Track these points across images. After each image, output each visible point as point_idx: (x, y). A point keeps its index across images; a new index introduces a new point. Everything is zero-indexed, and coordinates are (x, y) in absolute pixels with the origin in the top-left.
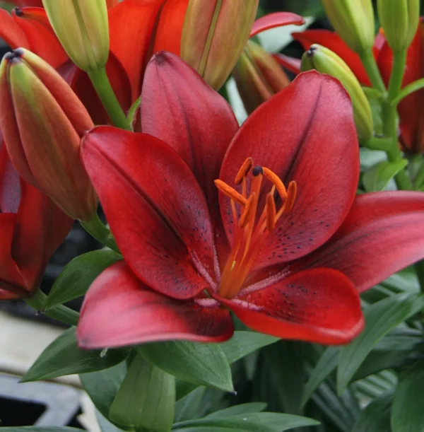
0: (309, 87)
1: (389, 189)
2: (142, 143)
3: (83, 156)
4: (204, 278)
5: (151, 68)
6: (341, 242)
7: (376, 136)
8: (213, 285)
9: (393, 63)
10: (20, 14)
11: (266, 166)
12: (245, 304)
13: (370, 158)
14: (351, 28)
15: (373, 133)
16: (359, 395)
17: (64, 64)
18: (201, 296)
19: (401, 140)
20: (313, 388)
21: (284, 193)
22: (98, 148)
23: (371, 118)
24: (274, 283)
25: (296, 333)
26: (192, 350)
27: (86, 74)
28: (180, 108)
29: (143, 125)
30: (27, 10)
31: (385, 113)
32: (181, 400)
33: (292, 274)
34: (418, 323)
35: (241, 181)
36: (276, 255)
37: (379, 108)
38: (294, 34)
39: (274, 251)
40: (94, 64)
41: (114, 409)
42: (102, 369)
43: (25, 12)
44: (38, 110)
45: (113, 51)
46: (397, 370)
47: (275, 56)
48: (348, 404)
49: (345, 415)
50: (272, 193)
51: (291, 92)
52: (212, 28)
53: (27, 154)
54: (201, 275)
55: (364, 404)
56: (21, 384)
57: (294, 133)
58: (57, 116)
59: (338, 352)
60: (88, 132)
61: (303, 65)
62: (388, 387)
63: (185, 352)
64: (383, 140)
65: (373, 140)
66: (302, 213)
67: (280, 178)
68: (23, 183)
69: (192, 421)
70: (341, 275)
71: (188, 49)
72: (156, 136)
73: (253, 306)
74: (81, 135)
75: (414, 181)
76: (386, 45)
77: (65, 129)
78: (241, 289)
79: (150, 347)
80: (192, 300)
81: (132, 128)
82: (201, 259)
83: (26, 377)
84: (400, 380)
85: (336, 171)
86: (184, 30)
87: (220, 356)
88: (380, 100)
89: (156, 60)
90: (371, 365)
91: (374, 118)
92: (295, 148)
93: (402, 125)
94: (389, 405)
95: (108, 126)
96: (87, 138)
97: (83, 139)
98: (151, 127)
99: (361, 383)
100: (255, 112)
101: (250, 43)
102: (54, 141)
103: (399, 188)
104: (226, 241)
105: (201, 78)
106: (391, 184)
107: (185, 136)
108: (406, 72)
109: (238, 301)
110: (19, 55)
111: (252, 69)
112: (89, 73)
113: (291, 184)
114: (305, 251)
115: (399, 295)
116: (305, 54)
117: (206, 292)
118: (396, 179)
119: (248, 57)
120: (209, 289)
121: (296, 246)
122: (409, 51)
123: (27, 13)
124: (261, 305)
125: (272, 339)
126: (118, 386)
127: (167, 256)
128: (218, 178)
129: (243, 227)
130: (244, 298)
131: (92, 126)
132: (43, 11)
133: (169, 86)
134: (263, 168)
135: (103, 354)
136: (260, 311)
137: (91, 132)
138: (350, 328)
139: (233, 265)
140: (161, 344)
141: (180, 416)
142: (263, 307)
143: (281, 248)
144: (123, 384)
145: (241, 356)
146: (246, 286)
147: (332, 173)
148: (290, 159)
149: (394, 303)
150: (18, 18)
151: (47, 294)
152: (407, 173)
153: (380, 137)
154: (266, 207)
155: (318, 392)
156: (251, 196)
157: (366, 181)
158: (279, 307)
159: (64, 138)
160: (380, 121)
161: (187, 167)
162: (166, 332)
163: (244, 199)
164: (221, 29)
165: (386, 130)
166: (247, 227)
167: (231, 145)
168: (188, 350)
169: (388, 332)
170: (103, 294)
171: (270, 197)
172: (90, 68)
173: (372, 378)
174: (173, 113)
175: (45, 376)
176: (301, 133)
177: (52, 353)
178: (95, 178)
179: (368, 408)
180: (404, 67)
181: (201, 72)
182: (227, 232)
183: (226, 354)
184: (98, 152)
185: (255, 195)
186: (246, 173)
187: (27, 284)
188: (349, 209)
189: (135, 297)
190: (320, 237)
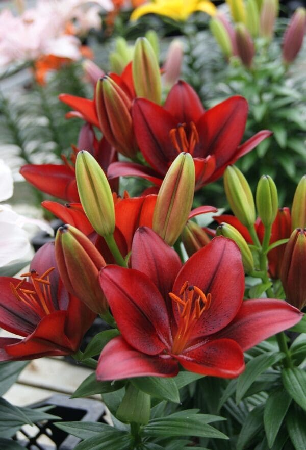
0: (219, 245)
1: (263, 297)
2: (132, 274)
3: (100, 280)
4: (164, 344)
5: (137, 235)
6: (235, 325)
7: (256, 270)
8: (169, 348)
9: (264, 232)
10: (69, 207)
11: (197, 286)
12: (185, 357)
13: (255, 282)
14: (243, 214)
15: (254, 269)
16: (249, 405)
17: (91, 233)
18: (163, 353)
19: (269, 271)
20: (224, 401)
21: (205, 299)
22: (108, 276)
23: (253, 260)
24: (201, 346)
25: (211, 372)
26: (158, 382)
27: (103, 238)
28: (152, 256)
29: (132, 265)
30: (73, 204)
31: (261, 258)
32: (153, 408)
33: (209, 342)
34: (278, 367)
35: (183, 293)
36: (202, 332)
37: (257, 256)
38: (214, 217)
39: (201, 330)
40: (107, 233)
41: (119, 412)
42: (113, 391)
43: (71, 206)
44: (76, 257)
45: (118, 226)
46: (267, 391)
47: (204, 229)
48: (243, 410)
49: (241, 415)
50: (199, 300)
51: (210, 247)
52: (168, 214)
53: (71, 280)
54: (162, 342)
55: (251, 408)
56: (71, 400)
57: (211, 269)
58: (86, 259)
59: (237, 382)
60: (103, 268)
61: (217, 232)
62: (264, 400)
63: (155, 383)
64: (260, 272)
65: (254, 272)
66: (215, 310)
67: (204, 292)
68: (70, 295)
69: (159, 418)
70: (235, 342)
71: (156, 225)
72: (140, 270)
73: (189, 358)
74: (99, 270)
75: (276, 293)
76: (261, 223)
77: (91, 266)
78: (184, 350)
79: (137, 380)
80: (157, 355)
81: (127, 266)
82: (163, 334)
83: (74, 396)
84: (269, 397)
85: (233, 288)
86: (154, 214)
87: (173, 385)
88: (258, 251)
89: (139, 231)
90: (254, 389)
91: (255, 261)
92: (211, 276)
93: (270, 264)
94: (263, 410)
95: (115, 265)
96: (102, 271)
97: (101, 271)
98: (136, 266)
99: (250, 399)
100: (193, 256)
101: (190, 222)
102: (85, 273)
103: (268, 297)
104: (175, 325)
105: (163, 240)
106: (264, 295)
107: (154, 270)
108: (272, 237)
109: (181, 356)
110: (66, 228)
111: (191, 235)
112: (105, 238)
113: (208, 295)
114: (217, 330)
115: (269, 353)
116: (218, 227)
117: (165, 351)
118: (267, 292)
119: (190, 229)
120: (167, 350)
121: (212, 327)
122: (273, 226)
123: (73, 206)
124: (194, 358)
125: (201, 376)
126: (121, 400)
127: (144, 333)
128: (171, 292)
129: (183, 317)
130: (185, 354)
131: (105, 265)
132: (81, 205)
133: (146, 244)
134: (194, 287)
135: (112, 384)
136: (193, 361)
137: (105, 268)
138: (237, 370)
139: (179, 337)
140: (143, 378)
141: (154, 416)
142: (194, 359)
143: (204, 328)
144: (124, 399)
145: (186, 384)
146: (186, 348)
147: (230, 289)
148: (209, 282)
149: (266, 357)
150: (68, 209)
151: (83, 352)
152: (272, 289)
153: (258, 271)
154: (195, 308)
155: (227, 403)
156: (187, 301)
157: (251, 294)
158: (203, 359)
159: (90, 271)
160: (258, 262)
161: (155, 286)
162: (144, 372)
163: (184, 303)
164: (173, 214)
165: (261, 267)
166: (185, 317)
167: (178, 275)
168: (157, 381)
169: (262, 372)
170: (110, 352)
171: (197, 302)
172: (105, 235)
173: (256, 396)
174: (148, 258)
175: (84, 395)
176: (215, 269)
177: (87, 383)
178: (106, 293)
179: (253, 411)
180: (271, 234)
181: (163, 237)
182: (176, 320)
183: (177, 384)
184: (108, 278)
185: (190, 300)
186: (185, 289)
187: (73, 347)
188: (239, 308)
189: (127, 354)
190: (225, 322)
